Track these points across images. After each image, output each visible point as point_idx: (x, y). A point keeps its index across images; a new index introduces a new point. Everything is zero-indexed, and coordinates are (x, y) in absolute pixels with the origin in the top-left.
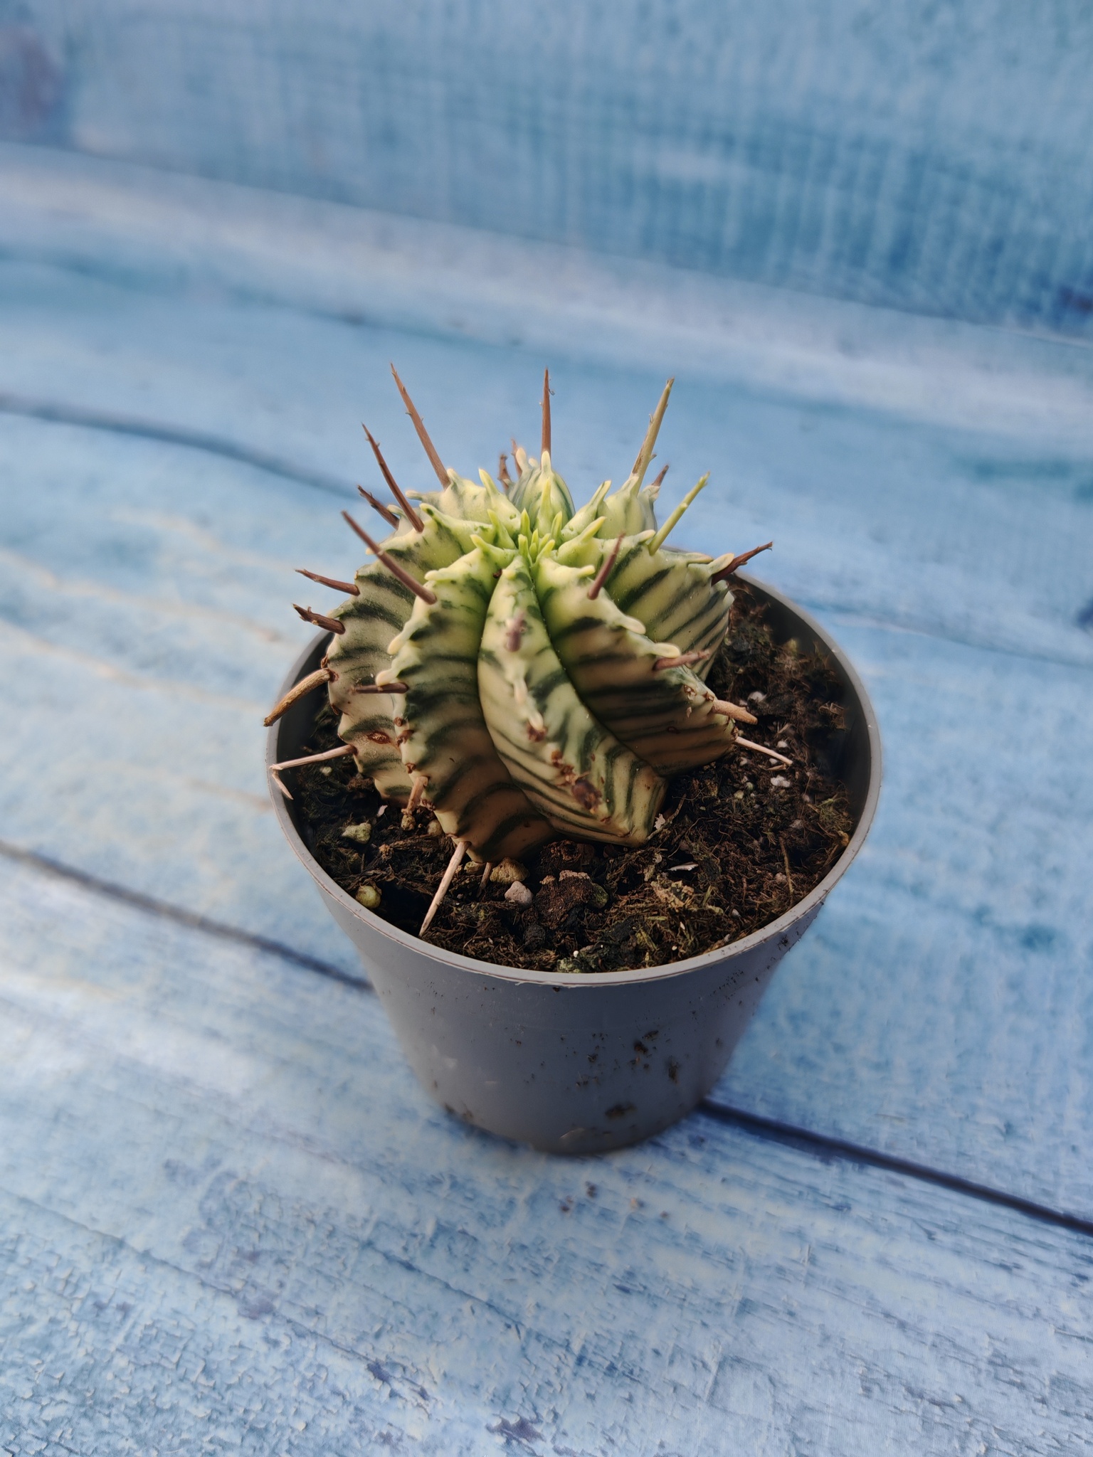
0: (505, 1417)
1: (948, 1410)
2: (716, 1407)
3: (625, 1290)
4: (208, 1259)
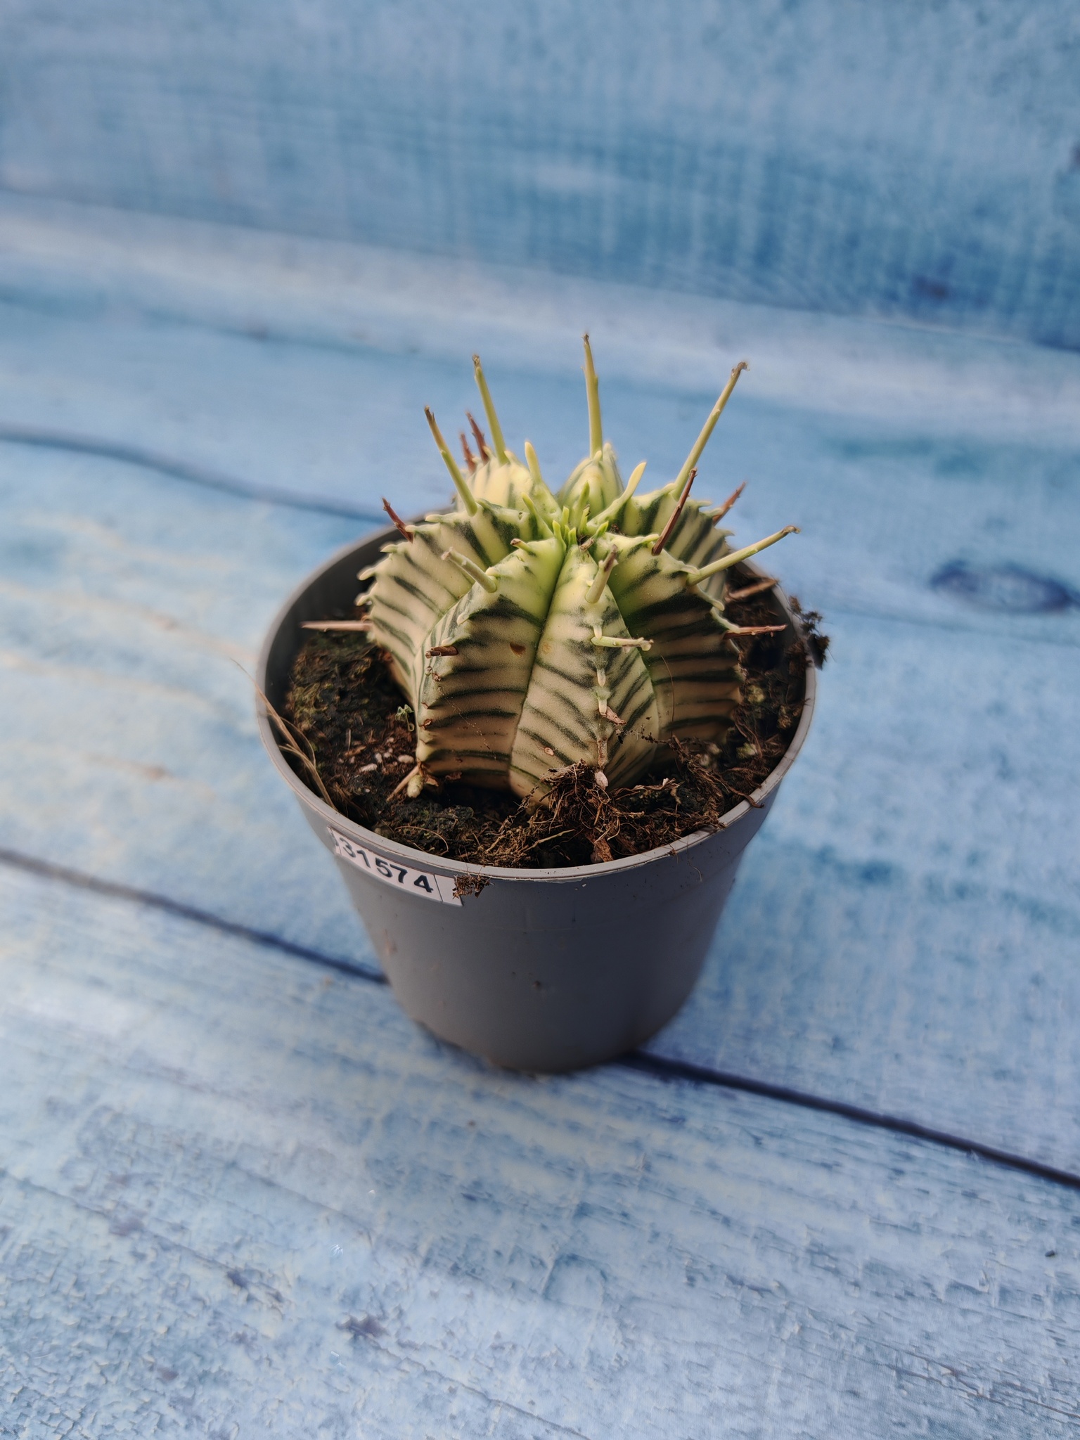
0: (354, 1315)
1: (767, 1295)
2: (550, 1300)
3: (471, 1198)
4: (83, 1184)
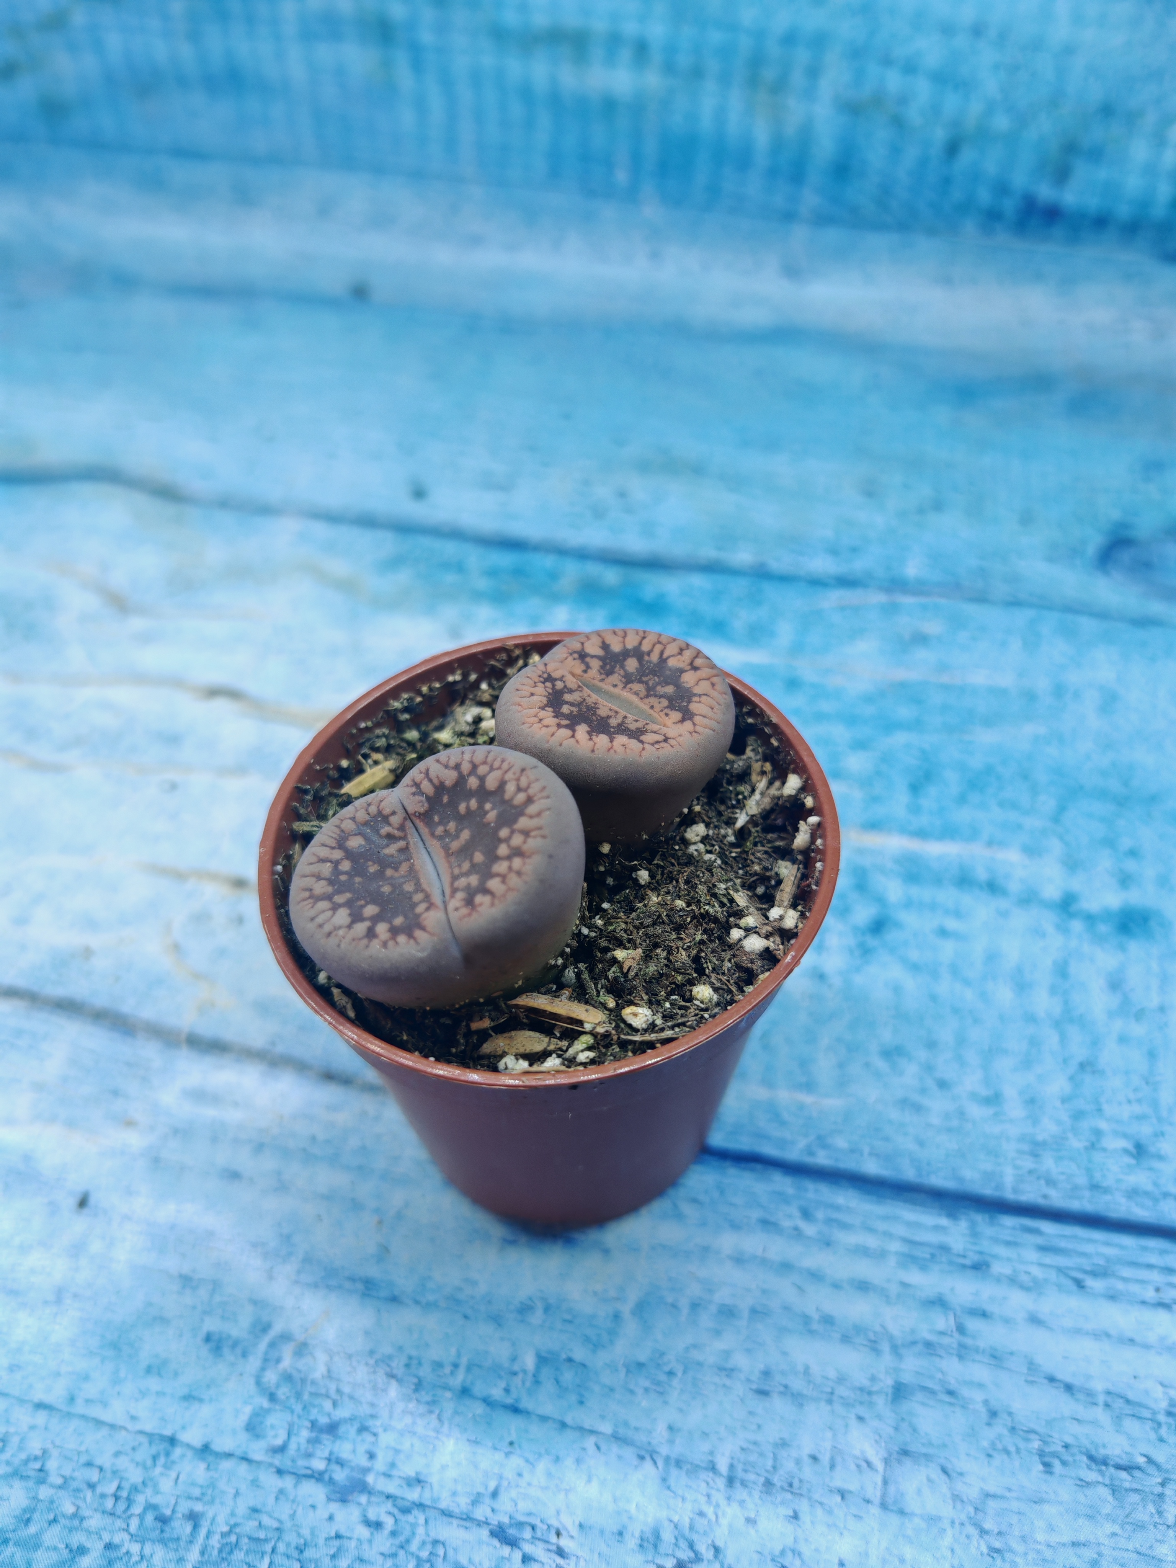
0: (660, 1562)
1: (1137, 1473)
2: (892, 1511)
3: (763, 1393)
4: (279, 1442)
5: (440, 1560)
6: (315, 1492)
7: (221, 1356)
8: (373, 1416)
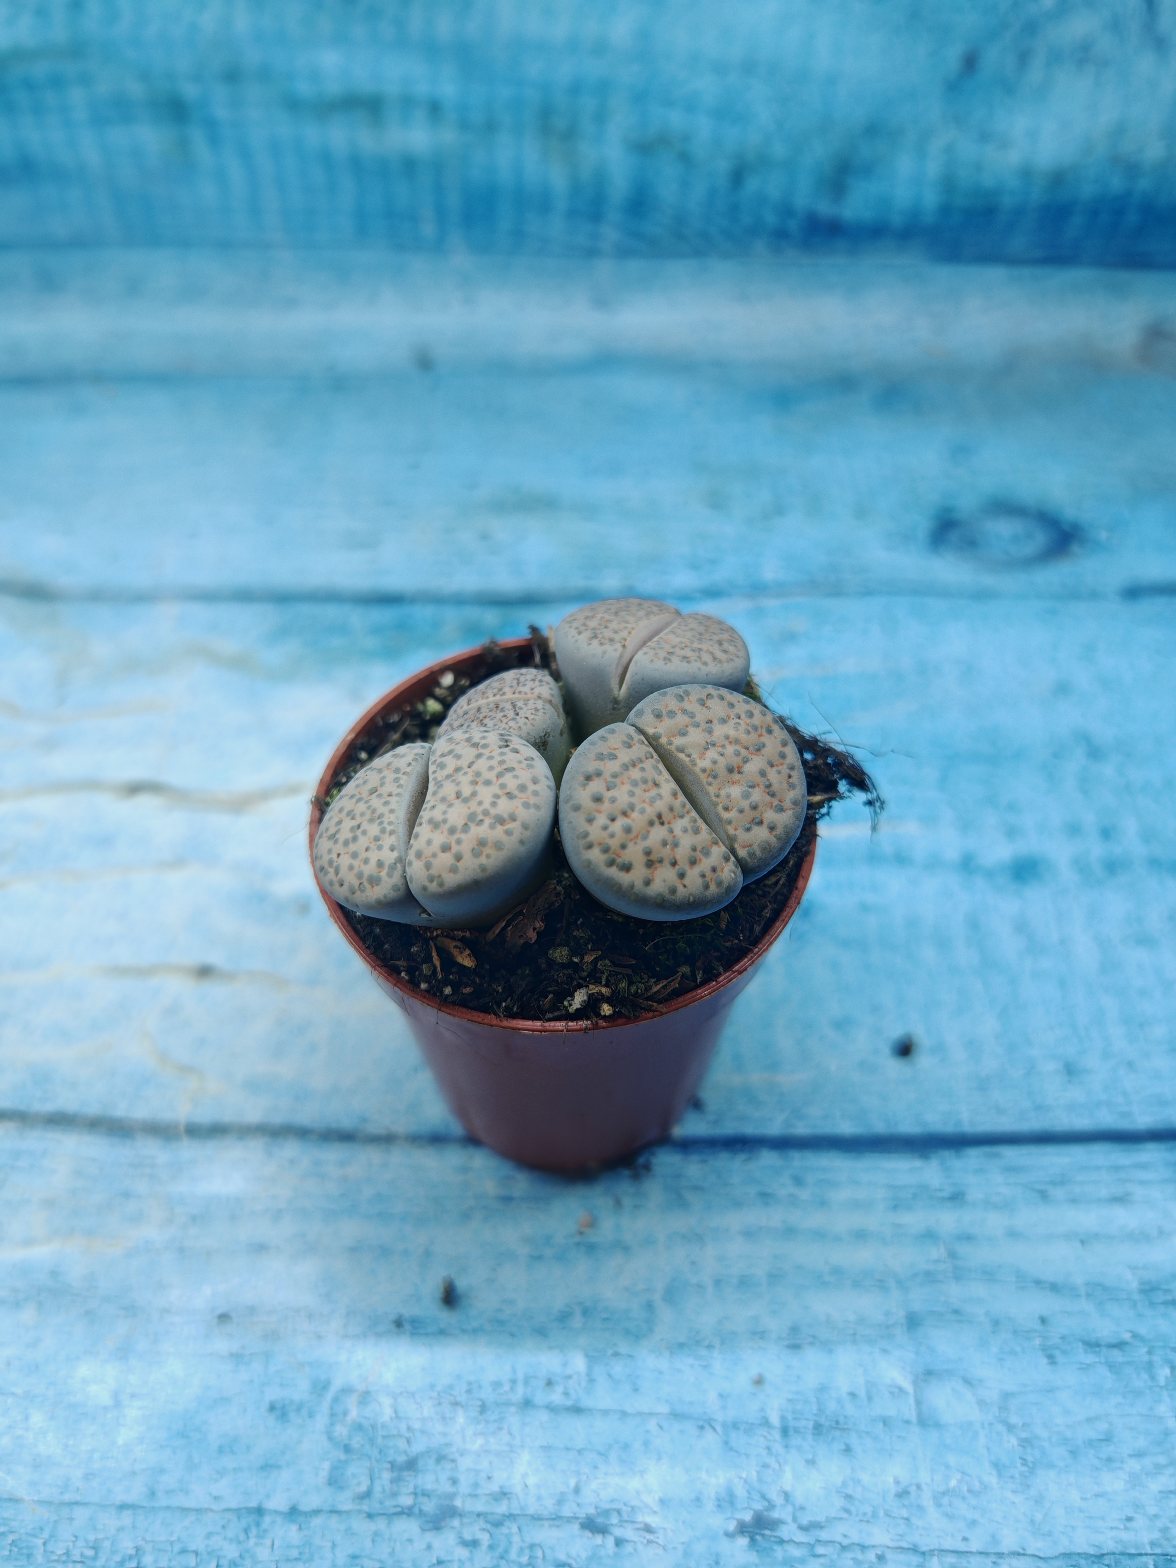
0: (739, 1516)
1: (1126, 1348)
2: (929, 1426)
4: (363, 1488)
5: (540, 1561)
6: (409, 1527)
7: (288, 1421)
8: (447, 1445)
